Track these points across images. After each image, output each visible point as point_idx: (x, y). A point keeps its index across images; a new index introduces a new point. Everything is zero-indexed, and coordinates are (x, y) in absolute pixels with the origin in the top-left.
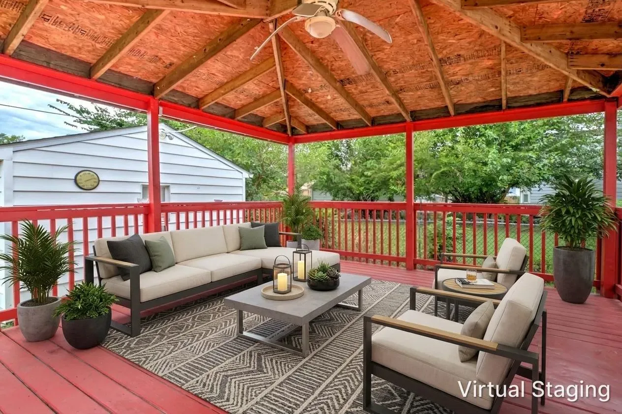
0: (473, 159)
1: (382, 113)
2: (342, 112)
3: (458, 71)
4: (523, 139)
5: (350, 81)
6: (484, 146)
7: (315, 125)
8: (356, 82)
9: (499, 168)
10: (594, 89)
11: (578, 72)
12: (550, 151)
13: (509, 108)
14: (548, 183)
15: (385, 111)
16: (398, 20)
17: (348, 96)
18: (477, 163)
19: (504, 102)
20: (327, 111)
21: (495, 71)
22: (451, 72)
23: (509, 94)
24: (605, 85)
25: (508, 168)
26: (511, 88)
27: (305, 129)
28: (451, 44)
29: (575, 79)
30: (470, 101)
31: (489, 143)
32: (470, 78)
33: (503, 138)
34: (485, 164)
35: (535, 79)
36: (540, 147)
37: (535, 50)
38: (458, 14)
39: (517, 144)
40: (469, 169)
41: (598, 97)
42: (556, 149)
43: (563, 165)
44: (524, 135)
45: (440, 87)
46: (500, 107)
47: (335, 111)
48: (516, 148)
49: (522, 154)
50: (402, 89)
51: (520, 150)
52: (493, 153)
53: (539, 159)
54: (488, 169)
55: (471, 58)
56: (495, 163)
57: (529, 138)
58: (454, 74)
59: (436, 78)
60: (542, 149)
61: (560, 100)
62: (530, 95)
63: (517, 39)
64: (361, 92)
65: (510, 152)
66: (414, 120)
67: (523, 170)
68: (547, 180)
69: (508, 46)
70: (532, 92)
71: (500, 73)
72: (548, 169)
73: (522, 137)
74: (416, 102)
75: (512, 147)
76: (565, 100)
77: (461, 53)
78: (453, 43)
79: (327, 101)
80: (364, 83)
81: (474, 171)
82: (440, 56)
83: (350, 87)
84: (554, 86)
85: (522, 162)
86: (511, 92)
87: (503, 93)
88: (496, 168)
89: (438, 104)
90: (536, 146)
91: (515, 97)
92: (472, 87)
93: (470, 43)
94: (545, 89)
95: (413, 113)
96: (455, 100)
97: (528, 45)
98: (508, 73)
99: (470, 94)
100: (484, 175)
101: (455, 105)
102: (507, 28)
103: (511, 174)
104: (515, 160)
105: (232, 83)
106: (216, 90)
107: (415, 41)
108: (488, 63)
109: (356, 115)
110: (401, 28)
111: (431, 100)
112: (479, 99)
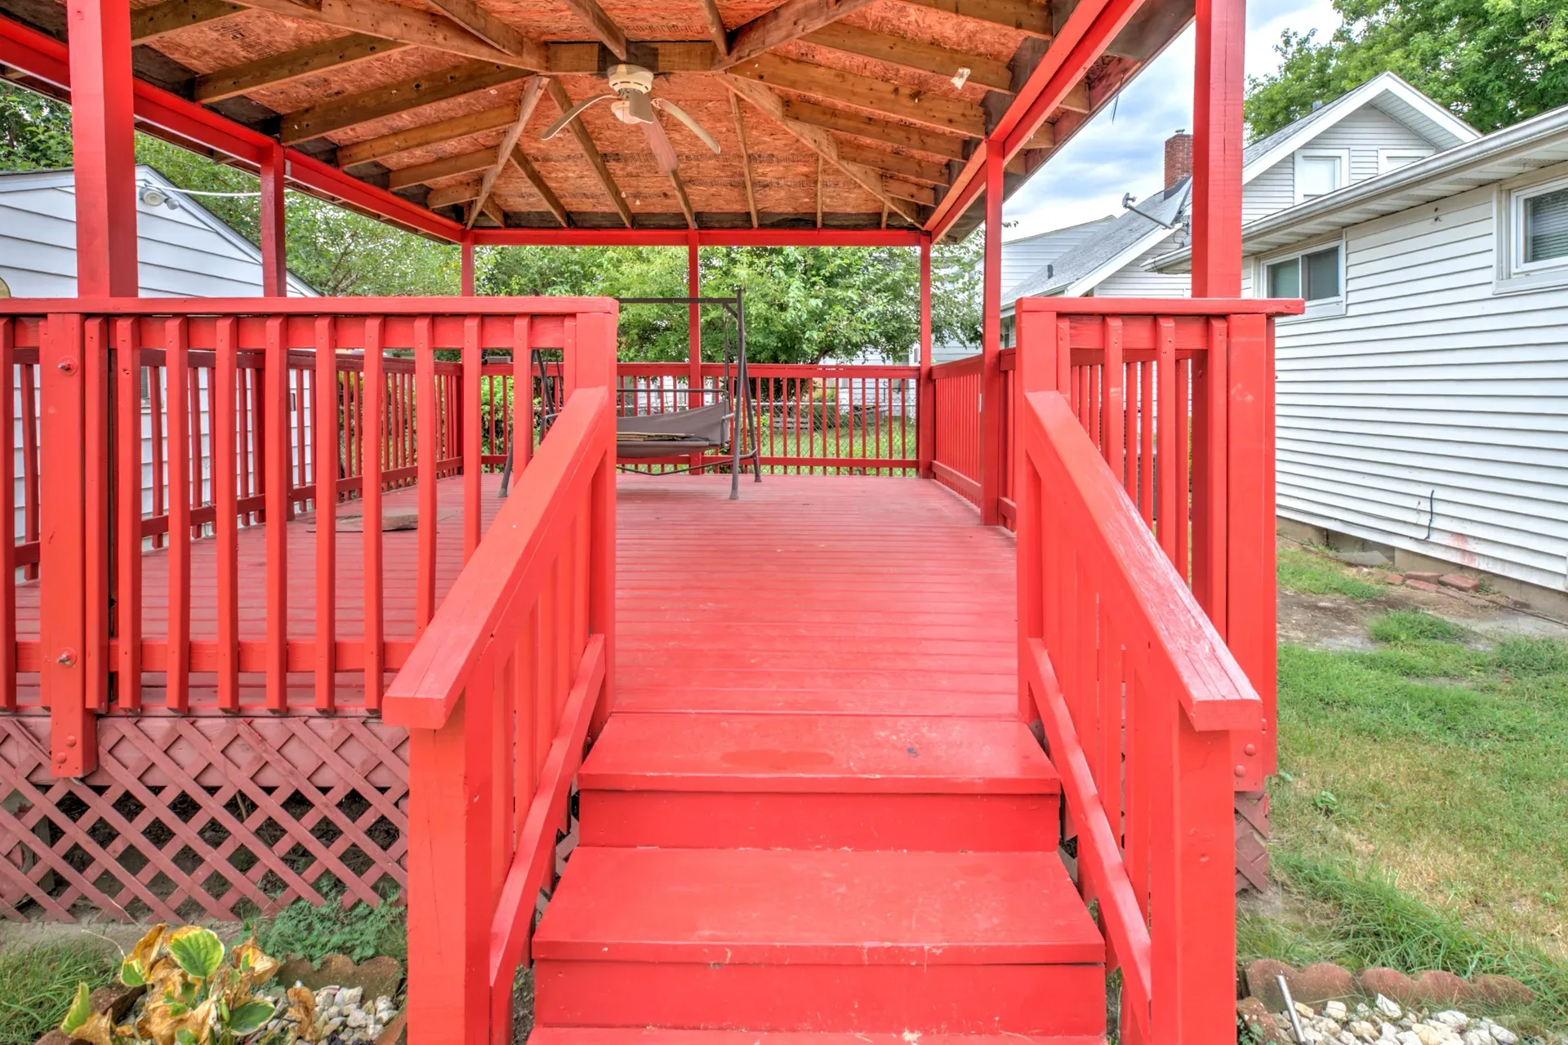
0: (764, 296)
1: (651, 209)
2: (584, 199)
3: (769, 172)
4: (840, 265)
5: (617, 157)
6: (782, 273)
7: (522, 213)
8: (626, 161)
9: (805, 316)
10: (909, 220)
11: (893, 199)
12: (879, 291)
13: (824, 226)
14: (876, 347)
15: (658, 207)
16: (710, 104)
17: (608, 178)
18: (771, 305)
19: (819, 220)
20: (557, 193)
21: (811, 180)
22: (760, 171)
23: (826, 210)
24: (919, 214)
25: (818, 317)
26: (828, 201)
27: (501, 218)
28: (765, 142)
29: (890, 206)
30: (781, 210)
31: (789, 267)
32: (782, 182)
33: (811, 261)
34: (783, 308)
35: (853, 196)
36: (863, 283)
37: (852, 169)
38: (779, 123)
39: (832, 276)
40: (758, 316)
41: (911, 228)
42: (887, 289)
43: (896, 317)
44: (842, 259)
45: (745, 187)
46: (814, 224)
47: (574, 196)
48: (830, 281)
49: (839, 293)
50: (691, 181)
51: (836, 285)
52: (795, 291)
53: (863, 304)
54: (789, 316)
55: (787, 160)
56: (799, 306)
57: (850, 265)
58: (764, 175)
59: (742, 175)
60: (867, 286)
61: (878, 226)
62: (849, 214)
63: (834, 155)
64: (630, 175)
65: (821, 288)
66: (700, 228)
67: (841, 324)
68: (875, 344)
69: (826, 162)
70: (849, 210)
71: (816, 182)
72: (876, 323)
73: (839, 261)
74: (707, 200)
75: (825, 278)
76: (884, 225)
77: (775, 153)
78: (768, 143)
79: (567, 179)
80: (638, 164)
81: (767, 320)
82: (750, 152)
83: (612, 165)
84: (870, 208)
85: (838, 308)
86: (827, 206)
87: (819, 207)
88: (800, 317)
89: (737, 207)
90: (858, 280)
91: (831, 213)
92: (782, 194)
93: (786, 145)
94: (863, 209)
95: (698, 216)
96: (760, 207)
97: (844, 163)
98: (825, 185)
99: (779, 201)
100: (781, 328)
101: (758, 212)
102: (825, 142)
103: (824, 329)
104: (829, 302)
105: (422, 132)
106: (383, 136)
107: (724, 130)
108: (805, 169)
109: (609, 206)
110: (710, 114)
111: (727, 201)
112: (790, 210)
